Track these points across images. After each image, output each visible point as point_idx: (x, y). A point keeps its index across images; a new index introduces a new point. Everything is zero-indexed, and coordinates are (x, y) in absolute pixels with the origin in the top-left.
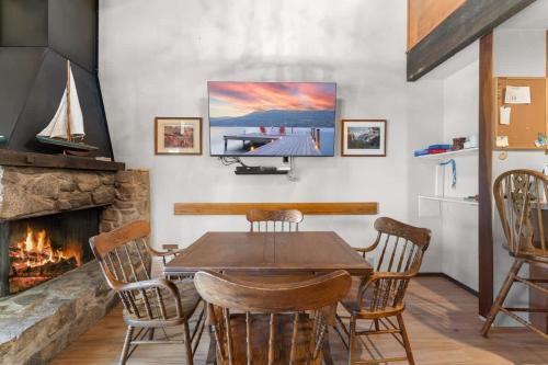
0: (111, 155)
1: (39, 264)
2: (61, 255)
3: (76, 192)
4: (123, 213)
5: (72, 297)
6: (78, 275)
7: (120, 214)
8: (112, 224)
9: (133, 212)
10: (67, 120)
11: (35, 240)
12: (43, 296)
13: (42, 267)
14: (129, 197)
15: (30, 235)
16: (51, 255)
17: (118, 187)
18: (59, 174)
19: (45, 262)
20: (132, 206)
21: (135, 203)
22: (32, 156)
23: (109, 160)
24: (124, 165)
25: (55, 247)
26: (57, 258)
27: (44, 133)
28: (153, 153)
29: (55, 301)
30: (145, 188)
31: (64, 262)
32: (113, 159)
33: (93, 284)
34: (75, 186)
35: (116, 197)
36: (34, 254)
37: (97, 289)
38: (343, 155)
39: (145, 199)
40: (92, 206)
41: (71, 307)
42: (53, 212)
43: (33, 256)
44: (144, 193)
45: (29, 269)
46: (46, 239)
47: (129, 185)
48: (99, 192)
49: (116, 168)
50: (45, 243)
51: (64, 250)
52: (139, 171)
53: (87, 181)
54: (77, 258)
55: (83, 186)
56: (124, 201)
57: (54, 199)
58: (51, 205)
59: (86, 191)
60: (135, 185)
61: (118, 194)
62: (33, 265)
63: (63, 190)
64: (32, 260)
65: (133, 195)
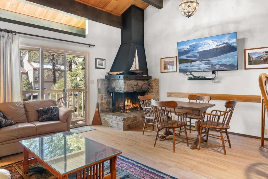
0: (147, 74)
1: (129, 108)
2: (134, 106)
5: (136, 115)
6: (138, 112)
10: (135, 66)
11: (128, 102)
12: (131, 114)
15: (126, 101)
16: (132, 106)
17: (149, 85)
18: (134, 81)
19: (130, 107)
20: (153, 92)
21: (154, 91)
22: (129, 76)
23: (146, 75)
24: (151, 77)
25: (133, 104)
26: (133, 106)
27: (131, 69)
28: (160, 72)
29: (133, 115)
30: (157, 86)
31: (135, 108)
32: (148, 75)
33: (141, 114)
34: (137, 85)
35: (149, 89)
36: (128, 105)
37: (142, 115)
38: (246, 69)
39: (157, 90)
40: (141, 91)
41: (136, 117)
42: (132, 92)
43: (127, 106)
44: (157, 87)
46: (130, 102)
47: (152, 84)
48: (143, 87)
49: (149, 78)
50: (130, 103)
51: (135, 105)
52: (156, 79)
53: (141, 83)
54: (139, 107)
55: (139, 85)
56: (151, 90)
57: (133, 88)
58: (132, 89)
59: (140, 86)
60: (154, 84)
61: (149, 88)
62: (127, 108)
63: (135, 85)
64: (127, 107)
65: (153, 88)
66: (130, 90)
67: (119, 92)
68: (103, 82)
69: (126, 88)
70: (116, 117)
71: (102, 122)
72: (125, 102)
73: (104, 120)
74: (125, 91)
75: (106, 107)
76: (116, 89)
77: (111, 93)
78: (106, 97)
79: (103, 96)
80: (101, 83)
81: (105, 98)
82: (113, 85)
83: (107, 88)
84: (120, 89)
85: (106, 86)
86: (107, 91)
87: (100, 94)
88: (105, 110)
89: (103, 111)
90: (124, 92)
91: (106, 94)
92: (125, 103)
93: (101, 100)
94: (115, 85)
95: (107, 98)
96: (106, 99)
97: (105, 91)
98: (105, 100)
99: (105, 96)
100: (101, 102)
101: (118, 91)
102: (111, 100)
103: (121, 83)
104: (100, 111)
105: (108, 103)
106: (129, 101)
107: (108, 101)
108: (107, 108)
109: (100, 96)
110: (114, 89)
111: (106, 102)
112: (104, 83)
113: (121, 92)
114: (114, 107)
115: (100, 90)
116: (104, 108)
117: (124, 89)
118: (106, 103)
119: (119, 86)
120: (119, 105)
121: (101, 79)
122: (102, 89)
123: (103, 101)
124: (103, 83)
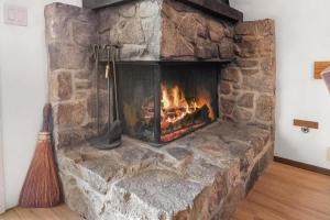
1: (179, 118)
2: (195, 106)
3: (208, 40)
4: (244, 72)
7: (240, 75)
8: (231, 85)
9: (257, 71)
11: (171, 98)
13: (181, 120)
14: (251, 52)
15: (165, 94)
16: (187, 107)
17: (239, 41)
19: (183, 115)
20: (255, 64)
21: (259, 60)
25: (189, 100)
26: (193, 109)
34: (206, 36)
35: (236, 53)
36: (173, 110)
40: (218, 60)
42: (193, 59)
43: (173, 112)
45: (171, 125)
46: (180, 94)
47: (252, 37)
48: (223, 45)
51: (197, 101)
54: (208, 106)
56: (245, 57)
57: (194, 44)
58: (192, 50)
59: (215, 42)
60: (259, 37)
61: (239, 50)
62: (174, 120)
63: (200, 36)
64: (172, 117)
65: (257, 49)
66: (186, 53)
67: (138, 58)
68: (66, 20)
69: (170, 39)
70: (127, 197)
71: (67, 193)
72: (160, 97)
73: (73, 187)
74: (167, 54)
75: (84, 124)
76: (127, 49)
77: (103, 64)
78: (86, 80)
79: (68, 77)
80: (57, 20)
81: (79, 87)
82: (112, 33)
83: (90, 48)
84: (145, 47)
85: (83, 37)
86: (88, 59)
87: (58, 71)
88: (83, 134)
89: (70, 143)
90: (161, 57)
91: (85, 70)
92: (160, 105)
93: (60, 95)
94: (120, 32)
95: (90, 86)
96: (88, 92)
97: (81, 57)
98: (83, 95)
99: (82, 77)
100: (63, 102)
101: (134, 54)
102: (107, 92)
103: (147, 20)
104: (57, 143)
105: (95, 106)
106: (175, 92)
107: (93, 96)
108: (90, 126)
109: (56, 77)
110: (117, 47)
111: (84, 100)
112: (74, 24)
113: (148, 58)
114: (118, 121)
115: (57, 51)
116: (78, 128)
117: (163, 43)
118: (86, 106)
119: (138, 34)
120: (138, 114)
121: (58, 4)
122: (64, 50)
123: (73, 100)
124: (70, 25)
